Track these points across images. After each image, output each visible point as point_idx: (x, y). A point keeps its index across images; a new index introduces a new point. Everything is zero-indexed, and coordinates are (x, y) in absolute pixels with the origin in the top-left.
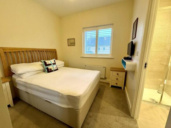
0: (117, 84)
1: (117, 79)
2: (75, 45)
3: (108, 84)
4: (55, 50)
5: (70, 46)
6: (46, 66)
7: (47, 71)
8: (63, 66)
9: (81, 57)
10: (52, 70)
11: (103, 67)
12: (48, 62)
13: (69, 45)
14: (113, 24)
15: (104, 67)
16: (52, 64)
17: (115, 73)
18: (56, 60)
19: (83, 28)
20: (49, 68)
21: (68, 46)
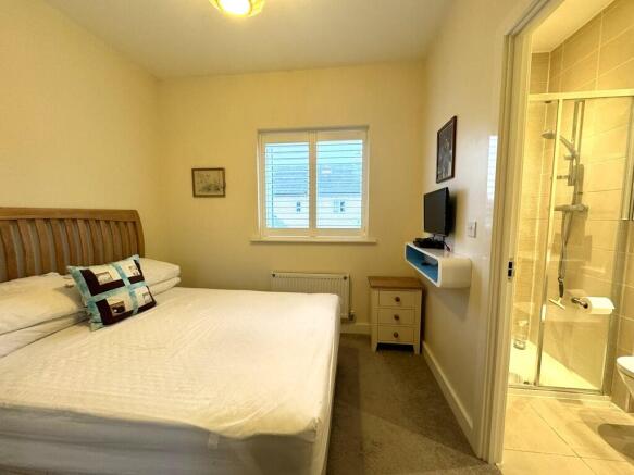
0: (396, 335)
1: (397, 318)
2: (224, 196)
3: (367, 338)
4: (134, 213)
5: (201, 196)
6: (93, 294)
7: (98, 316)
8: (177, 286)
9: (254, 243)
10: (128, 309)
11: (342, 277)
12: (105, 273)
13: (197, 193)
14: (366, 128)
15: (345, 278)
16: (127, 282)
17: (387, 297)
18: (142, 262)
19: (261, 132)
20: (110, 303)
21: (195, 195)
